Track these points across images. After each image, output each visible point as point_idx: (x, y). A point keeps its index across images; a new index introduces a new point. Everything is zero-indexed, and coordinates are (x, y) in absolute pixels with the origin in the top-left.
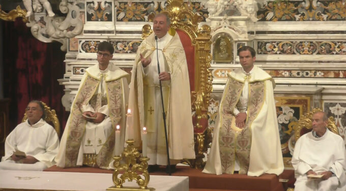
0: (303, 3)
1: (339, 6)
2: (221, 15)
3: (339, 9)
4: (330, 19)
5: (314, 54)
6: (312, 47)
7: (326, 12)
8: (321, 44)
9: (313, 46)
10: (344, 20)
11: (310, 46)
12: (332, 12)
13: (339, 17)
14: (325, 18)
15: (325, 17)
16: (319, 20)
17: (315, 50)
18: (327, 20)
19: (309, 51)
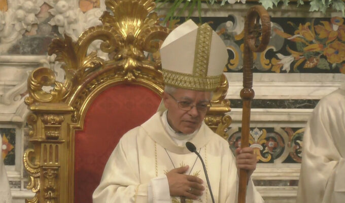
0: (229, 24)
1: (322, 35)
2: (15, 50)
3: (322, 41)
4: (299, 68)
5: (278, 161)
6: (271, 144)
7: (288, 49)
8: (295, 134)
9: (274, 139)
10: (336, 70)
11: (268, 139)
12: (305, 49)
13: (323, 64)
14: (287, 66)
15: (286, 61)
16: (269, 71)
17: (278, 150)
18: (292, 71)
19: (263, 155)
